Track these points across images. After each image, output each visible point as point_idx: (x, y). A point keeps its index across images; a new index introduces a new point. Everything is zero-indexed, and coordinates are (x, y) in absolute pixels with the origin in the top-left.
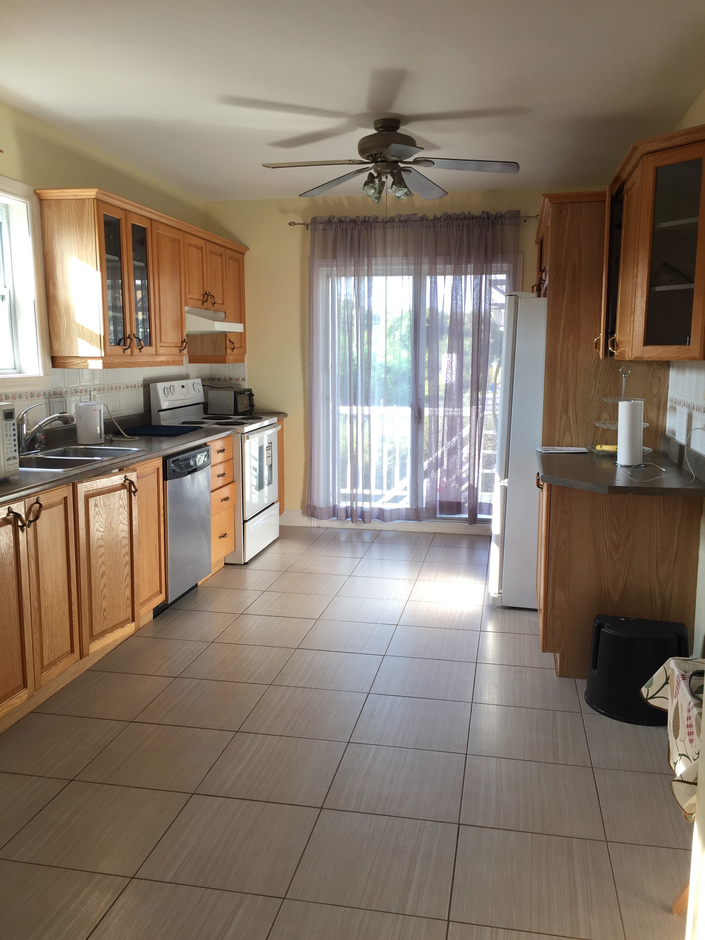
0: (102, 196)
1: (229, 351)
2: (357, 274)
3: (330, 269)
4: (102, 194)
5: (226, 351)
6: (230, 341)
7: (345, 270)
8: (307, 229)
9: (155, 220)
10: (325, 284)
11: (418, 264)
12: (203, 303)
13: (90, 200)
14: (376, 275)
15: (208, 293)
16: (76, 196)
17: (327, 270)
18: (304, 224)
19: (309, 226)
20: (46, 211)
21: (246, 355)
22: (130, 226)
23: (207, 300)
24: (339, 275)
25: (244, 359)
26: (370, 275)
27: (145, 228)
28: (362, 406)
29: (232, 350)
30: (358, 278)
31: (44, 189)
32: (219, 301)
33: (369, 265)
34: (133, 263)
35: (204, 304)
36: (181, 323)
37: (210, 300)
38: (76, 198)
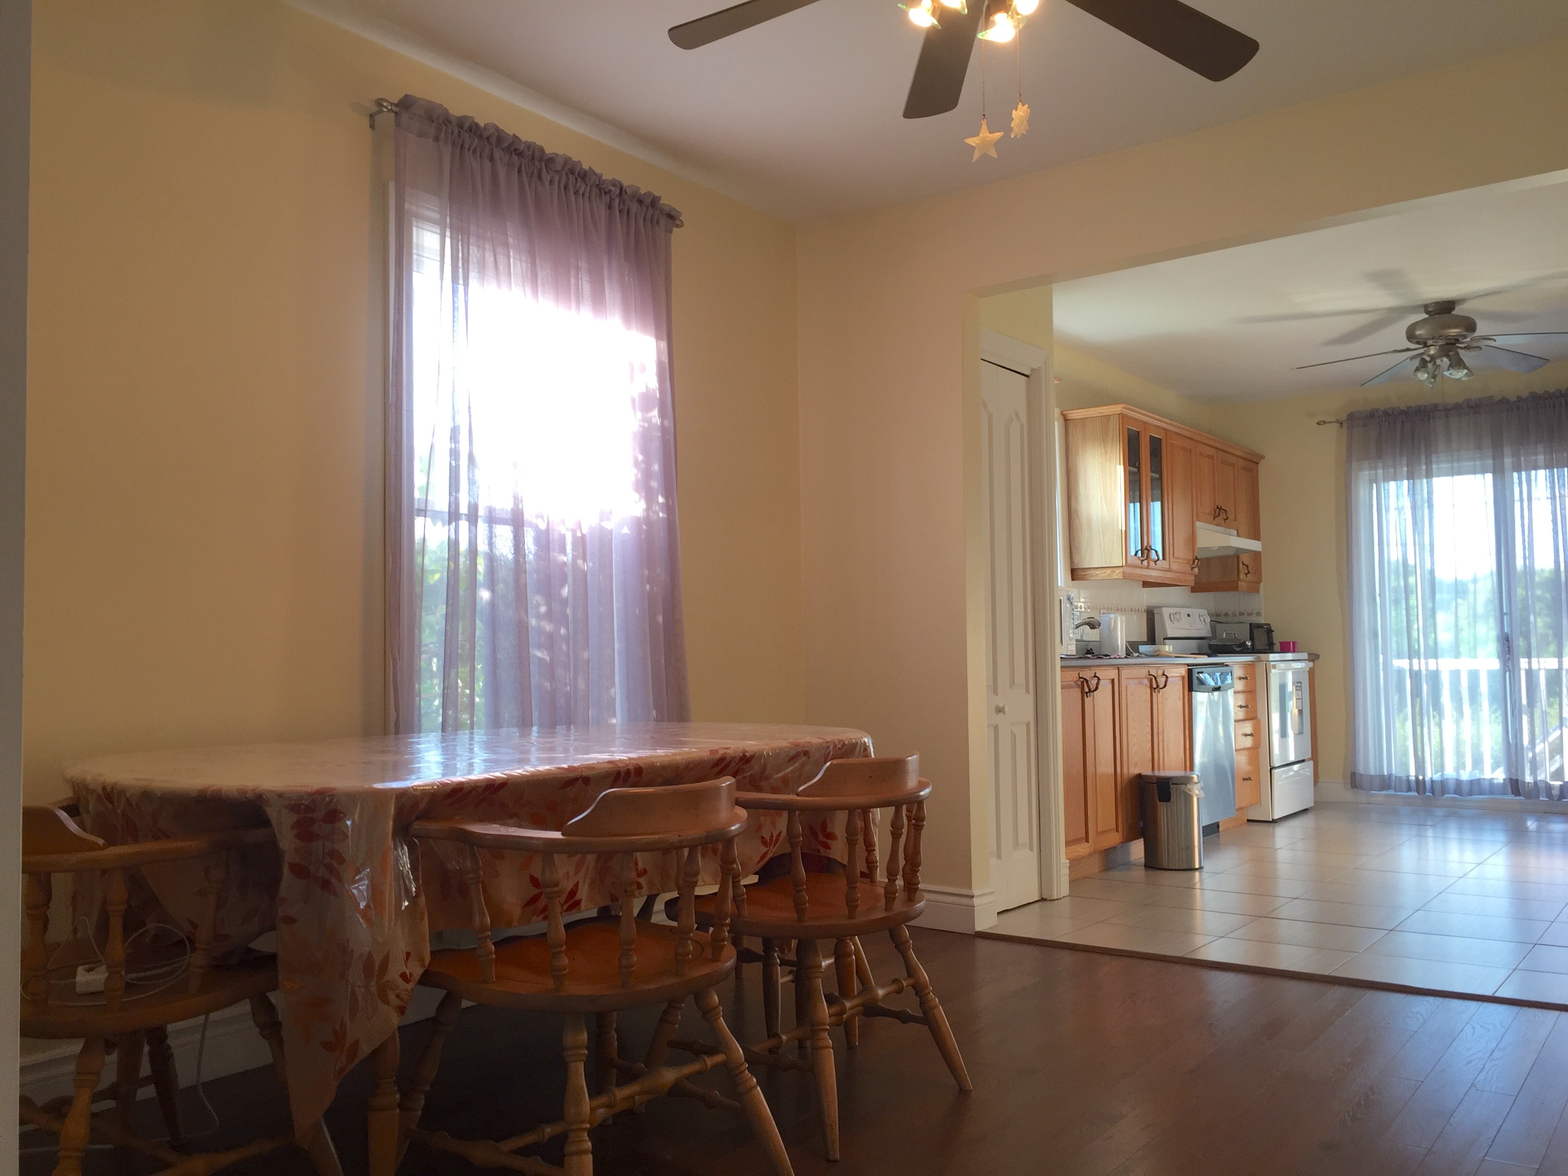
0: (1126, 411)
1: (1242, 576)
2: (1411, 476)
3: (1374, 472)
4: (1127, 409)
5: (1238, 575)
6: (1243, 564)
7: (1395, 472)
8: (1342, 427)
9: (1170, 430)
10: (1367, 493)
11: (1498, 457)
12: (1214, 518)
13: (1115, 416)
14: (1439, 475)
15: (1219, 507)
16: (1101, 413)
17: (1369, 474)
18: (1337, 421)
19: (1345, 424)
20: (1070, 430)
21: (1262, 584)
22: (1148, 437)
23: (1219, 514)
24: (1386, 479)
25: (1259, 588)
26: (1429, 475)
27: (1161, 439)
28: (1426, 658)
29: (1246, 574)
30: (1413, 482)
31: (1071, 410)
32: (1231, 517)
33: (1429, 463)
34: (1150, 474)
35: (1216, 519)
36: (1192, 539)
37: (1224, 516)
38: (1101, 415)
